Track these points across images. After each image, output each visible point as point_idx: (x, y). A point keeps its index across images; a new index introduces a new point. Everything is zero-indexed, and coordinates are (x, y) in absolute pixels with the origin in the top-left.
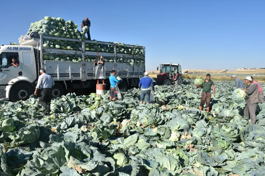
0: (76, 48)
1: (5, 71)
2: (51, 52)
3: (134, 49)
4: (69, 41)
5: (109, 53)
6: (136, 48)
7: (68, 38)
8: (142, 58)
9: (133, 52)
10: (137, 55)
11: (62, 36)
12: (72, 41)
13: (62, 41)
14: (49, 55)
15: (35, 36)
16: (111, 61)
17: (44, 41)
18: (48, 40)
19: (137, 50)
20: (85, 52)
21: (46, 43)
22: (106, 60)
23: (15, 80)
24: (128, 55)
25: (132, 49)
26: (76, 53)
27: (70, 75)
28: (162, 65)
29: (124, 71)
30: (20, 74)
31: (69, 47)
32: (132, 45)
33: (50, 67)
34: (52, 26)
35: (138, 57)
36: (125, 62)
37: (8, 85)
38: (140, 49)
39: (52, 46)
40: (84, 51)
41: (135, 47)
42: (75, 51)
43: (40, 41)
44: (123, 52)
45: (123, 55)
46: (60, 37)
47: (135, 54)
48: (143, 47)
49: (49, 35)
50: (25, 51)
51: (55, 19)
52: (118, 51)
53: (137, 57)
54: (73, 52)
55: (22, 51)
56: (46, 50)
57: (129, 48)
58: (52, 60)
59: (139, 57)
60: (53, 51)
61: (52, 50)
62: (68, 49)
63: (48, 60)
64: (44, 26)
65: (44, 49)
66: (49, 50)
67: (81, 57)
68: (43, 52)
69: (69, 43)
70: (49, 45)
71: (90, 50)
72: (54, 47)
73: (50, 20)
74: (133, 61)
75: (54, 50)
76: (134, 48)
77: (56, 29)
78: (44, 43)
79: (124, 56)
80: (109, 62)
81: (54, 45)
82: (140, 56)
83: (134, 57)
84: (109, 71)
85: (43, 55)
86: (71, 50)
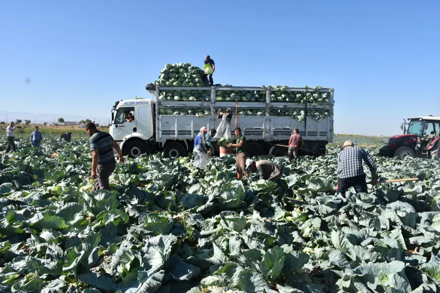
0: (201, 99)
1: (120, 126)
2: (169, 105)
3: (308, 94)
4: (192, 90)
5: (257, 103)
6: (312, 93)
7: (190, 86)
8: (327, 107)
9: (305, 98)
10: (314, 104)
11: (183, 85)
12: (198, 90)
13: (183, 90)
14: (166, 108)
15: (151, 88)
16: (259, 113)
17: (160, 92)
18: (165, 91)
19: (316, 95)
20: (216, 103)
21: (163, 95)
22: (250, 113)
23: (128, 137)
24: (294, 103)
25: (303, 94)
26: (202, 105)
27: (192, 132)
28: (409, 119)
29: (284, 129)
30: (135, 130)
31: (191, 98)
32: (304, 88)
33: (167, 123)
34: (170, 75)
35: (316, 107)
36: (288, 115)
37: (122, 141)
38: (320, 94)
39: (169, 98)
40: (213, 102)
41: (311, 90)
42: (200, 103)
43: (156, 92)
44: (284, 100)
45: (285, 104)
46: (178, 86)
47: (309, 102)
48: (329, 89)
49: (165, 86)
50: (141, 105)
51: (176, 65)
52: (272, 99)
53: (314, 106)
54: (197, 104)
55: (139, 105)
56: (162, 103)
57: (298, 93)
58: (170, 114)
59: (320, 107)
60: (171, 104)
61: (170, 102)
62: (190, 101)
63: (166, 114)
64: (162, 75)
65: (160, 102)
66: (166, 102)
67: (209, 110)
68: (158, 105)
69: (193, 92)
70: (166, 96)
71: (223, 99)
72: (173, 99)
73: (170, 67)
74: (302, 112)
75: (172, 102)
76: (308, 92)
77: (175, 78)
78: (160, 95)
79: (285, 106)
80: (256, 115)
81: (173, 97)
82: (321, 105)
83: (308, 107)
84: (256, 129)
85: (159, 109)
86: (194, 101)
